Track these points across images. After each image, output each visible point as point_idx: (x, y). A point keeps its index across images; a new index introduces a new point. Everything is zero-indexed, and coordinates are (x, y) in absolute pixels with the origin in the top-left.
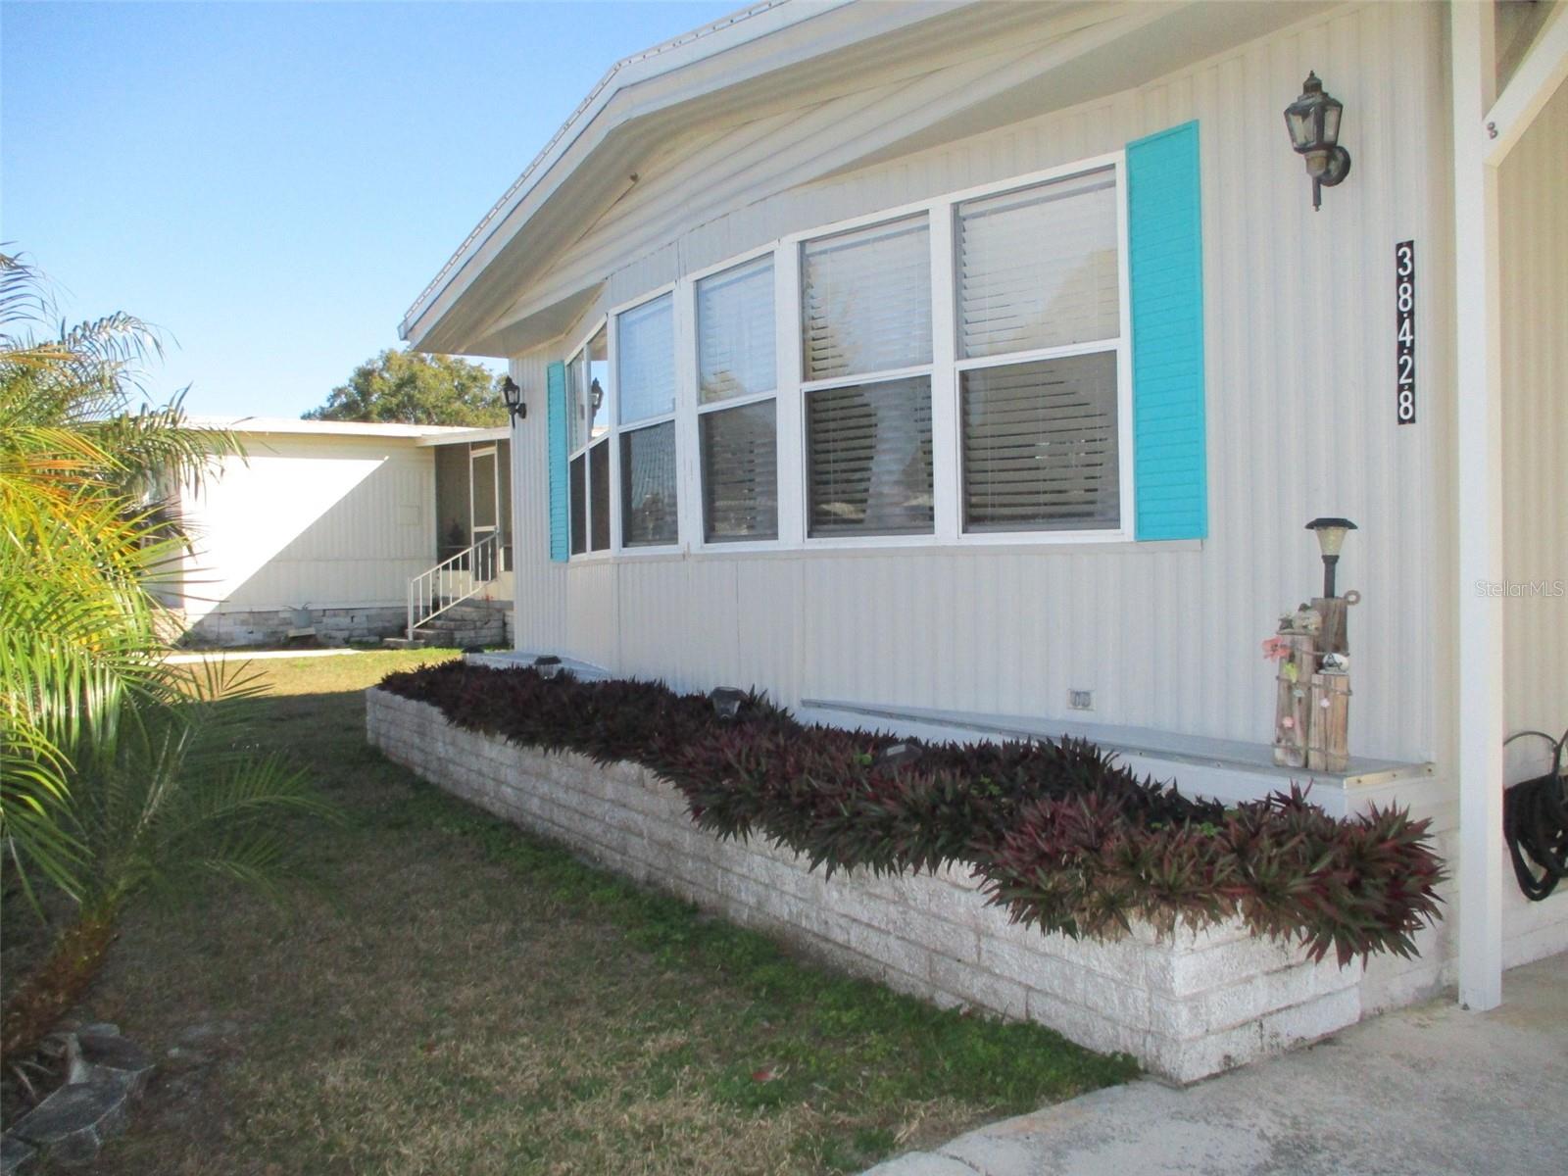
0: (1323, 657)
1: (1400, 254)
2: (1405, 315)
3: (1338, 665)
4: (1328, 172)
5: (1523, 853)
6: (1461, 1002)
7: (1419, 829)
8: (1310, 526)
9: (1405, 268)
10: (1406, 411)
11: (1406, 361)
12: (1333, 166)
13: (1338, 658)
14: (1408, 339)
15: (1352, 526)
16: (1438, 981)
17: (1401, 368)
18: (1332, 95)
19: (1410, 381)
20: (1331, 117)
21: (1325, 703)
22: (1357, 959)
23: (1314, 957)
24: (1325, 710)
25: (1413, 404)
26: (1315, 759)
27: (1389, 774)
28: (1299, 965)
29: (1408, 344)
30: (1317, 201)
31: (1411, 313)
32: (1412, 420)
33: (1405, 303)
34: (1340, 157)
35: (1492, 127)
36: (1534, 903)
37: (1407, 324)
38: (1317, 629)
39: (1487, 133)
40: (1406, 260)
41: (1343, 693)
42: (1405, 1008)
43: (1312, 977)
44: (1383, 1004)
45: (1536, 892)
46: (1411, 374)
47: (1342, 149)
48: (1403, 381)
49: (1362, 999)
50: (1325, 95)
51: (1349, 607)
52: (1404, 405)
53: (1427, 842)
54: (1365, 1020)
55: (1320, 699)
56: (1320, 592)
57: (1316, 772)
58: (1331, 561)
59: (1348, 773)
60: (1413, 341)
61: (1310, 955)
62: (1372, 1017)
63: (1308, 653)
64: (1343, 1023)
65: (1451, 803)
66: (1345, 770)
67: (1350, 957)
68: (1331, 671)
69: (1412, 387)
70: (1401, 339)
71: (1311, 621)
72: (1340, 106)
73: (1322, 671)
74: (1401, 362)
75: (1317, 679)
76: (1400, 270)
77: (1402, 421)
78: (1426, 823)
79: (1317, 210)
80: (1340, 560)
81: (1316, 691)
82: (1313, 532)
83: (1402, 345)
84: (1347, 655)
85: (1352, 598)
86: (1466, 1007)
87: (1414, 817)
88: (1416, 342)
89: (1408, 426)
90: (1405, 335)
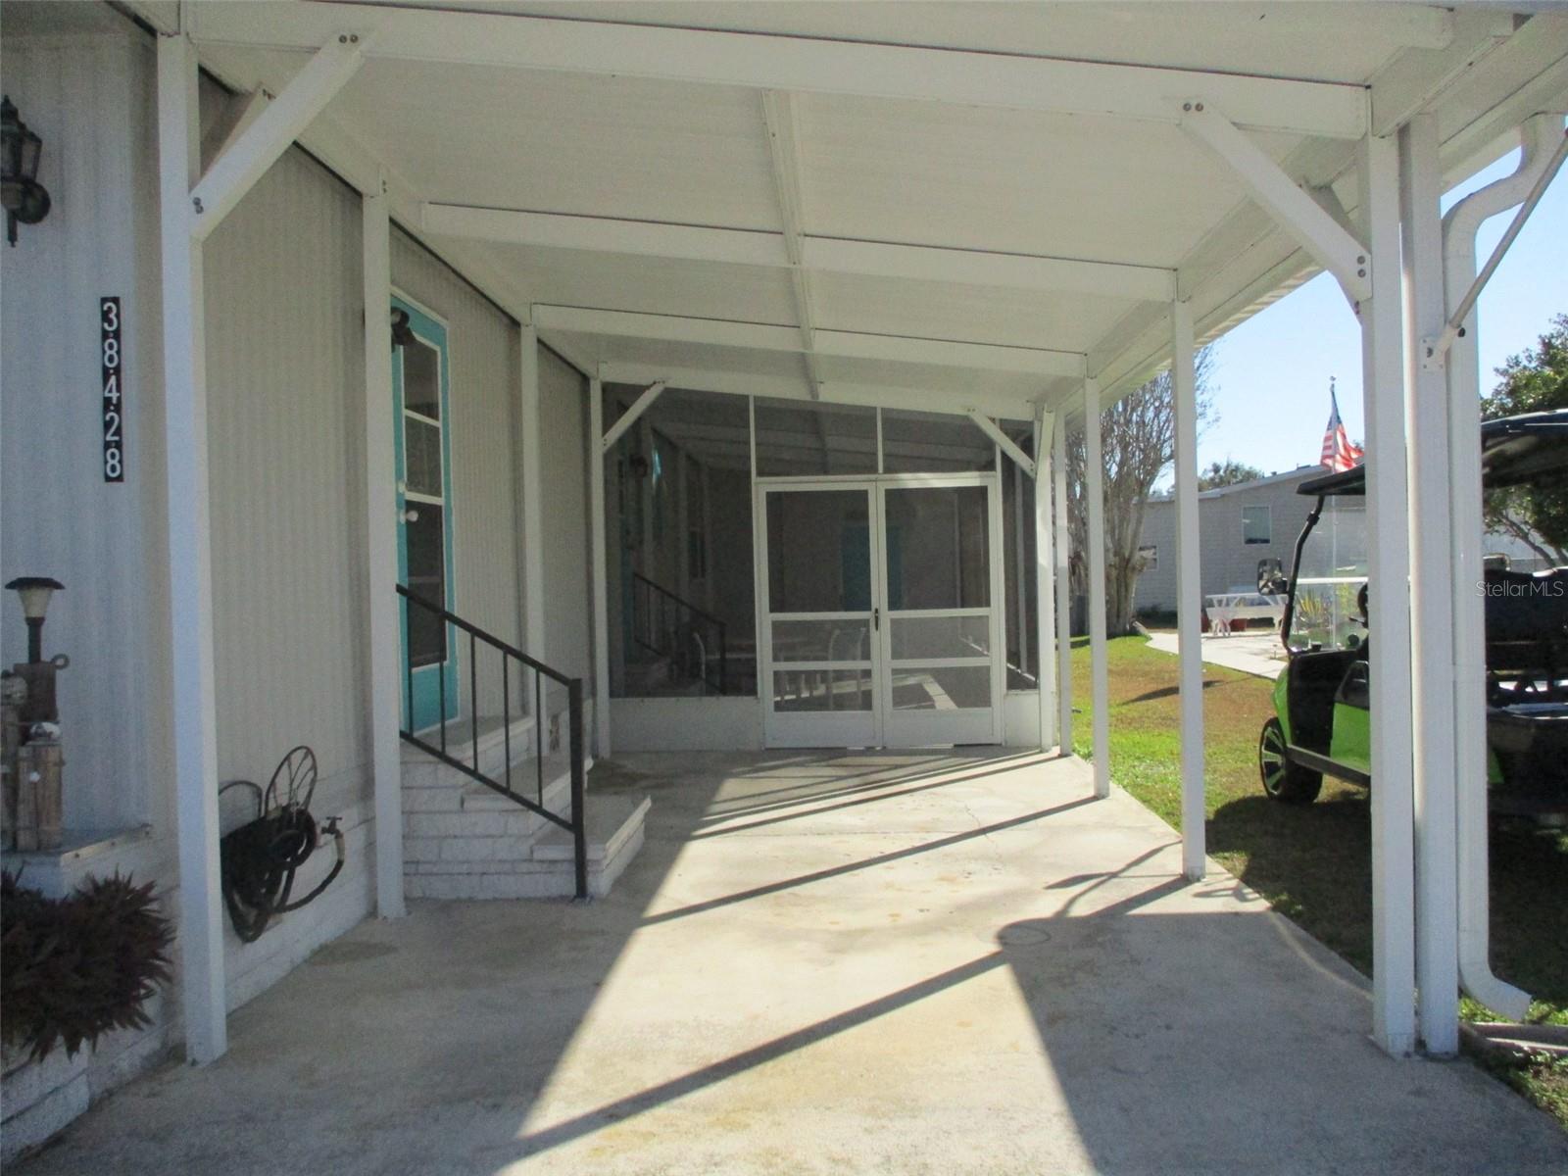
0: (31, 727)
1: (105, 308)
2: (111, 371)
3: (48, 735)
4: (24, 208)
5: (237, 898)
6: (189, 1059)
7: (143, 895)
8: (11, 586)
9: (110, 324)
10: (113, 469)
11: (112, 418)
12: (31, 203)
13: (48, 726)
14: (114, 395)
15: (58, 586)
16: (164, 1044)
17: (107, 425)
18: (30, 128)
19: (116, 438)
20: (28, 150)
21: (35, 777)
22: (84, 1044)
23: (37, 1056)
24: (35, 785)
25: (120, 462)
26: (24, 839)
27: (107, 843)
28: (23, 1068)
29: (114, 401)
30: (12, 237)
31: (117, 371)
32: (120, 479)
33: (111, 359)
34: (39, 195)
35: (197, 202)
36: (248, 945)
37: (113, 380)
38: (22, 698)
39: (193, 208)
40: (112, 316)
41: (55, 764)
42: (135, 1081)
43: (35, 1078)
44: (110, 1084)
45: (251, 934)
46: (118, 432)
47: (40, 188)
48: (109, 438)
49: (90, 1085)
50: (22, 126)
51: (59, 673)
52: (111, 462)
53: (154, 906)
54: (95, 1106)
55: (28, 772)
56: (23, 658)
57: (26, 851)
58: (35, 625)
59: (62, 849)
60: (119, 399)
61: (33, 1053)
62: (101, 1101)
63: (12, 725)
64: (71, 1116)
65: (169, 862)
66: (59, 845)
67: (78, 1044)
68: (40, 742)
69: (119, 445)
70: (107, 395)
71: (14, 689)
72: (38, 142)
73: (30, 743)
74: (108, 418)
75: (23, 752)
76: (106, 325)
77: (108, 479)
78: (149, 887)
79: (13, 245)
80: (46, 622)
81: (23, 766)
82: (14, 593)
83: (107, 401)
84: (57, 723)
85: (60, 662)
86: (194, 1063)
87: (137, 884)
88: (123, 400)
89: (116, 484)
90: (110, 391)
